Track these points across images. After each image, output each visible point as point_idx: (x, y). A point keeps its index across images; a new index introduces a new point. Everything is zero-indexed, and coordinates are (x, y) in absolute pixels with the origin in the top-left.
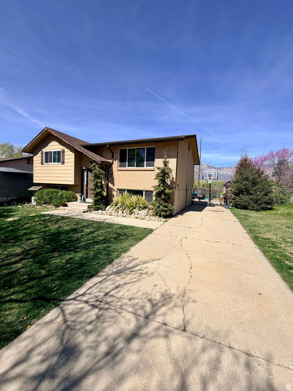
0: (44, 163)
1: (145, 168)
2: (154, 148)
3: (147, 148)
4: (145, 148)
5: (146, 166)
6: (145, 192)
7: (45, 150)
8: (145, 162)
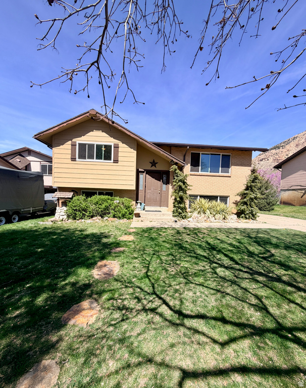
0: (77, 160)
1: (220, 174)
2: (230, 156)
3: (222, 155)
4: (220, 155)
5: (221, 172)
6: (220, 197)
7: (79, 141)
8: (220, 168)
